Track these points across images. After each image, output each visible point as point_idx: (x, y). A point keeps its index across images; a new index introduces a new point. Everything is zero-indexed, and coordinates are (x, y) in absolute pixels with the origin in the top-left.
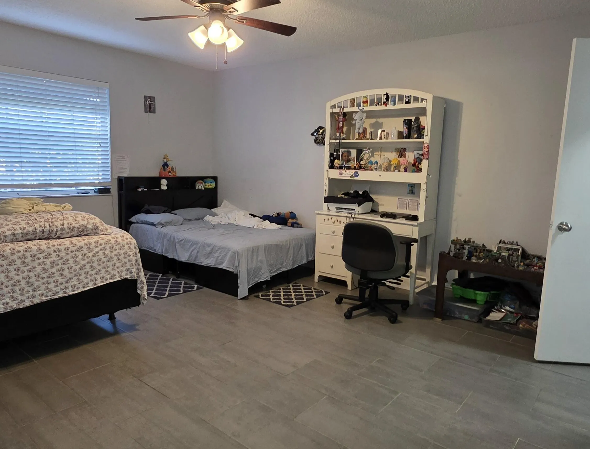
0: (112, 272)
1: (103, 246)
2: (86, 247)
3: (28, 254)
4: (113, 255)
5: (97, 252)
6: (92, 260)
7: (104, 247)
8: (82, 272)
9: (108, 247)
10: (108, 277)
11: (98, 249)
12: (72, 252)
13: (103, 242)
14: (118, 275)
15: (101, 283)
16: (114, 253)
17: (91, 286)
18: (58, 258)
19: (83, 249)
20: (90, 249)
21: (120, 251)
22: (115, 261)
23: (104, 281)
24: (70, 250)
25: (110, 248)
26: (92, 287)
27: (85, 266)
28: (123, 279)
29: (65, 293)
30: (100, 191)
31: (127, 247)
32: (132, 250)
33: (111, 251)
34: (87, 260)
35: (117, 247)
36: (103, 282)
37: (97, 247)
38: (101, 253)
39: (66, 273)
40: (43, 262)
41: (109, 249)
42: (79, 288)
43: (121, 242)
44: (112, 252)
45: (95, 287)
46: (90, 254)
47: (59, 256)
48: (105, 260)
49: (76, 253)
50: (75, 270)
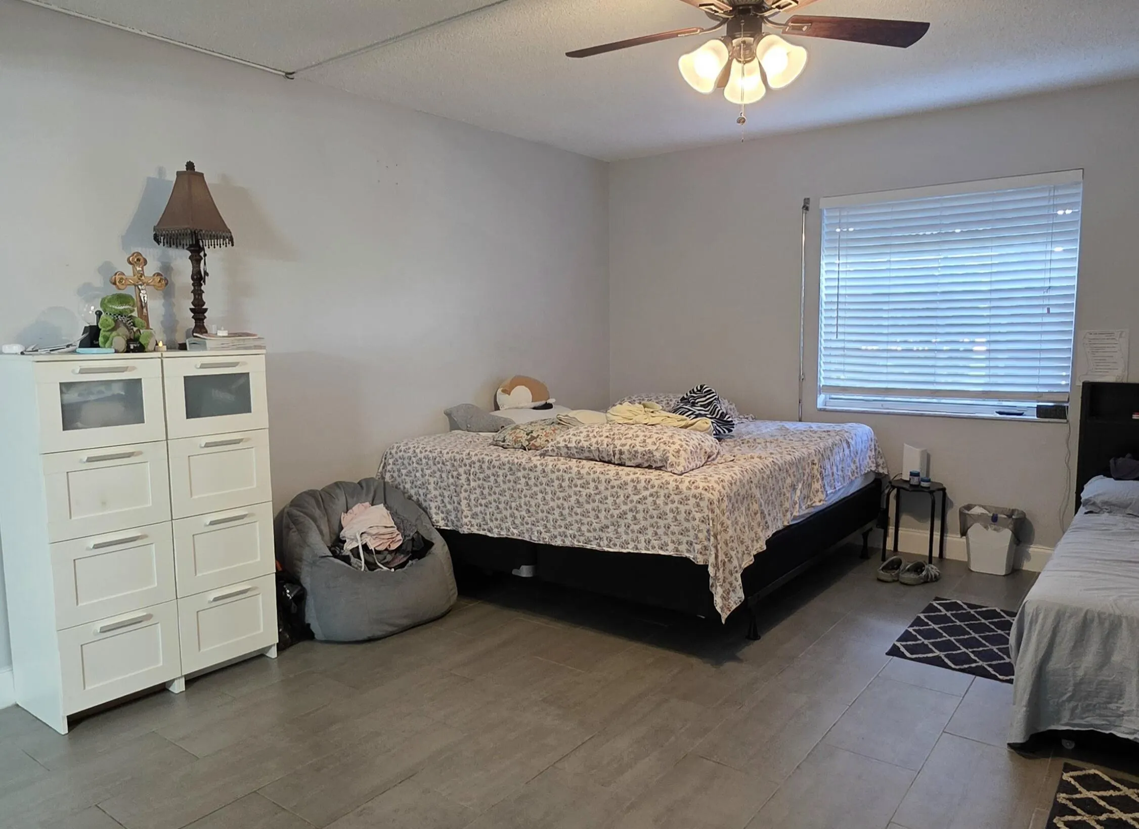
0: (665, 538)
1: (655, 489)
2: (632, 484)
3: (566, 476)
4: (667, 509)
5: (645, 498)
6: (636, 508)
7: (657, 492)
8: (622, 522)
9: (662, 493)
10: (655, 543)
11: (646, 493)
12: (613, 487)
13: (657, 483)
14: (671, 547)
15: (645, 550)
16: (670, 506)
17: (630, 549)
18: (596, 492)
19: (627, 487)
20: (636, 491)
21: (679, 506)
22: (670, 521)
23: (650, 548)
24: (611, 483)
25: (665, 496)
26: (632, 551)
27: (625, 513)
28: (682, 557)
29: (599, 546)
30: (1042, 412)
31: (692, 501)
32: (702, 510)
33: (666, 501)
34: (630, 505)
35: (676, 498)
36: (648, 550)
37: (646, 489)
38: (650, 499)
39: (602, 515)
40: (580, 492)
41: (664, 499)
42: (616, 545)
43: (685, 490)
44: (667, 504)
45: (635, 552)
46: (636, 498)
47: (597, 488)
48: (655, 513)
49: (619, 490)
50: (612, 516)
